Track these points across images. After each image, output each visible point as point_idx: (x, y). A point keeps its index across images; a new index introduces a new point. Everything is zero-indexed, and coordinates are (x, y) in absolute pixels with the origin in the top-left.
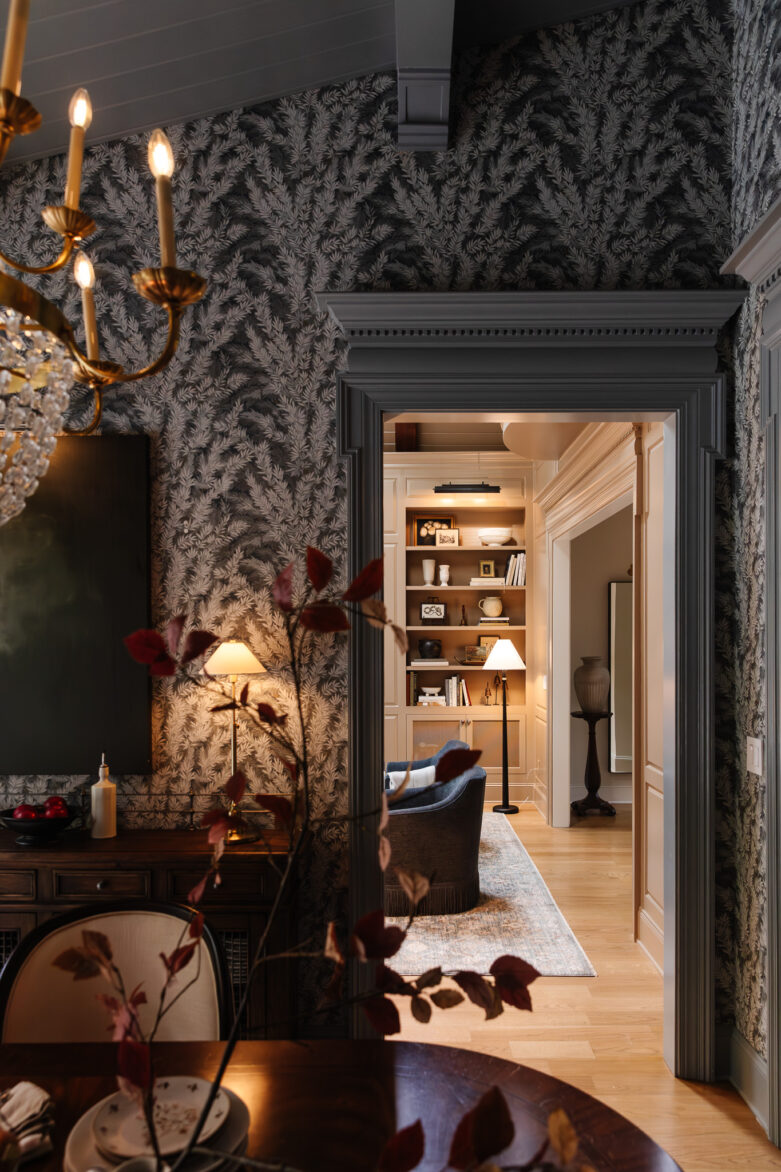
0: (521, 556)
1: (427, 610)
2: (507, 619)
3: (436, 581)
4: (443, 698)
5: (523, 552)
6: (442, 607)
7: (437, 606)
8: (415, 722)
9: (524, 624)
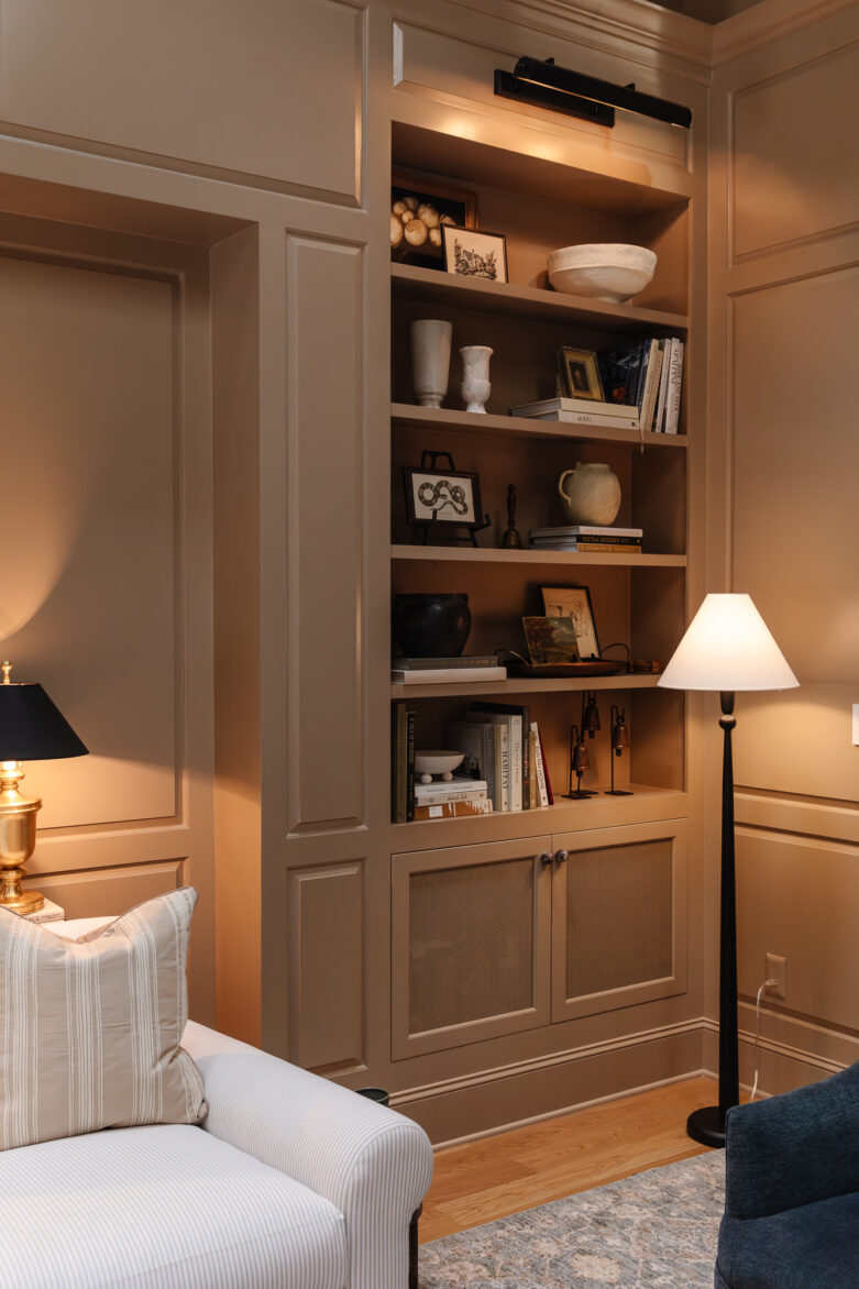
0: (673, 345)
1: (429, 494)
2: (638, 533)
3: (455, 398)
4: (481, 785)
5: (679, 334)
6: (465, 485)
7: (454, 481)
8: (412, 875)
9: (683, 552)
